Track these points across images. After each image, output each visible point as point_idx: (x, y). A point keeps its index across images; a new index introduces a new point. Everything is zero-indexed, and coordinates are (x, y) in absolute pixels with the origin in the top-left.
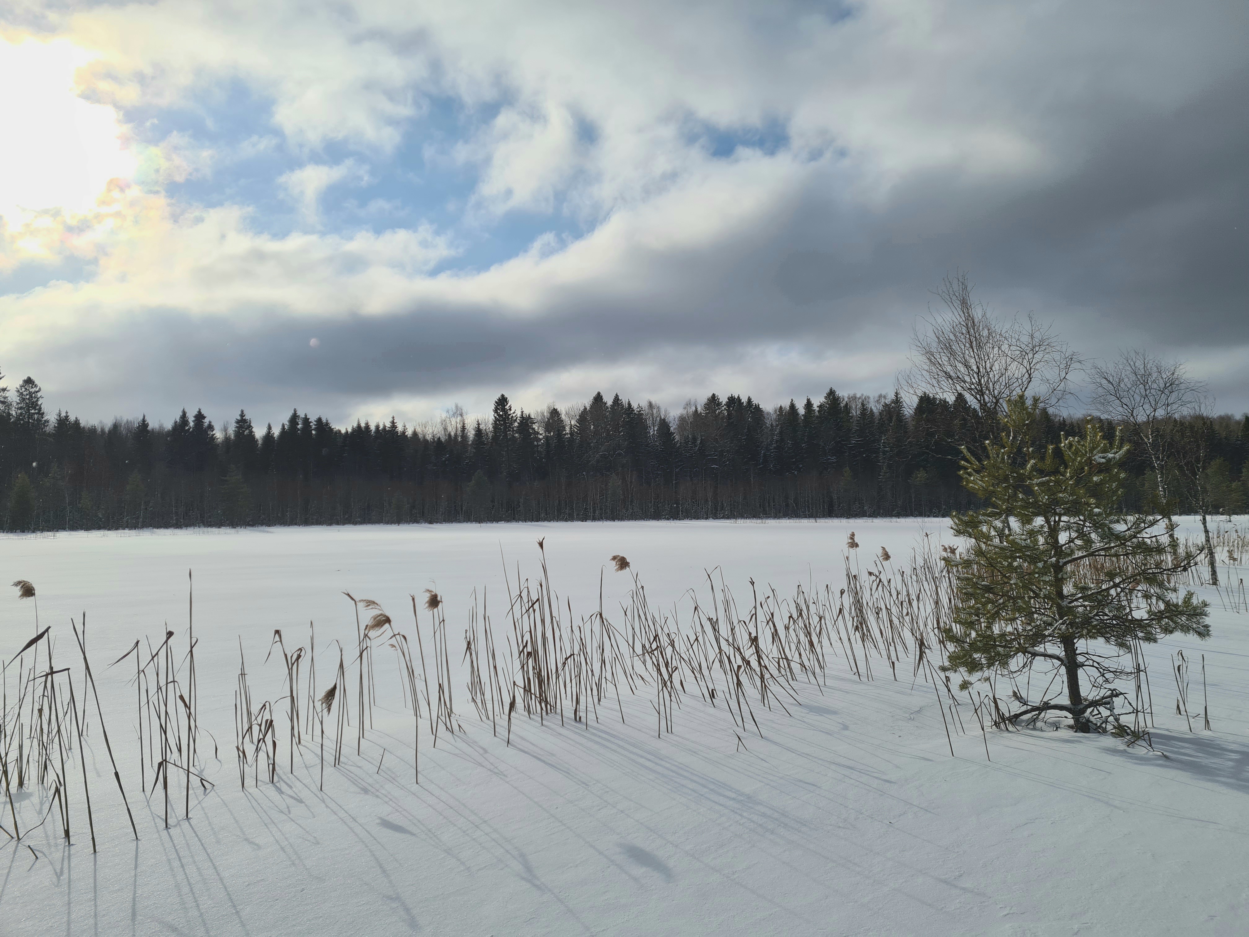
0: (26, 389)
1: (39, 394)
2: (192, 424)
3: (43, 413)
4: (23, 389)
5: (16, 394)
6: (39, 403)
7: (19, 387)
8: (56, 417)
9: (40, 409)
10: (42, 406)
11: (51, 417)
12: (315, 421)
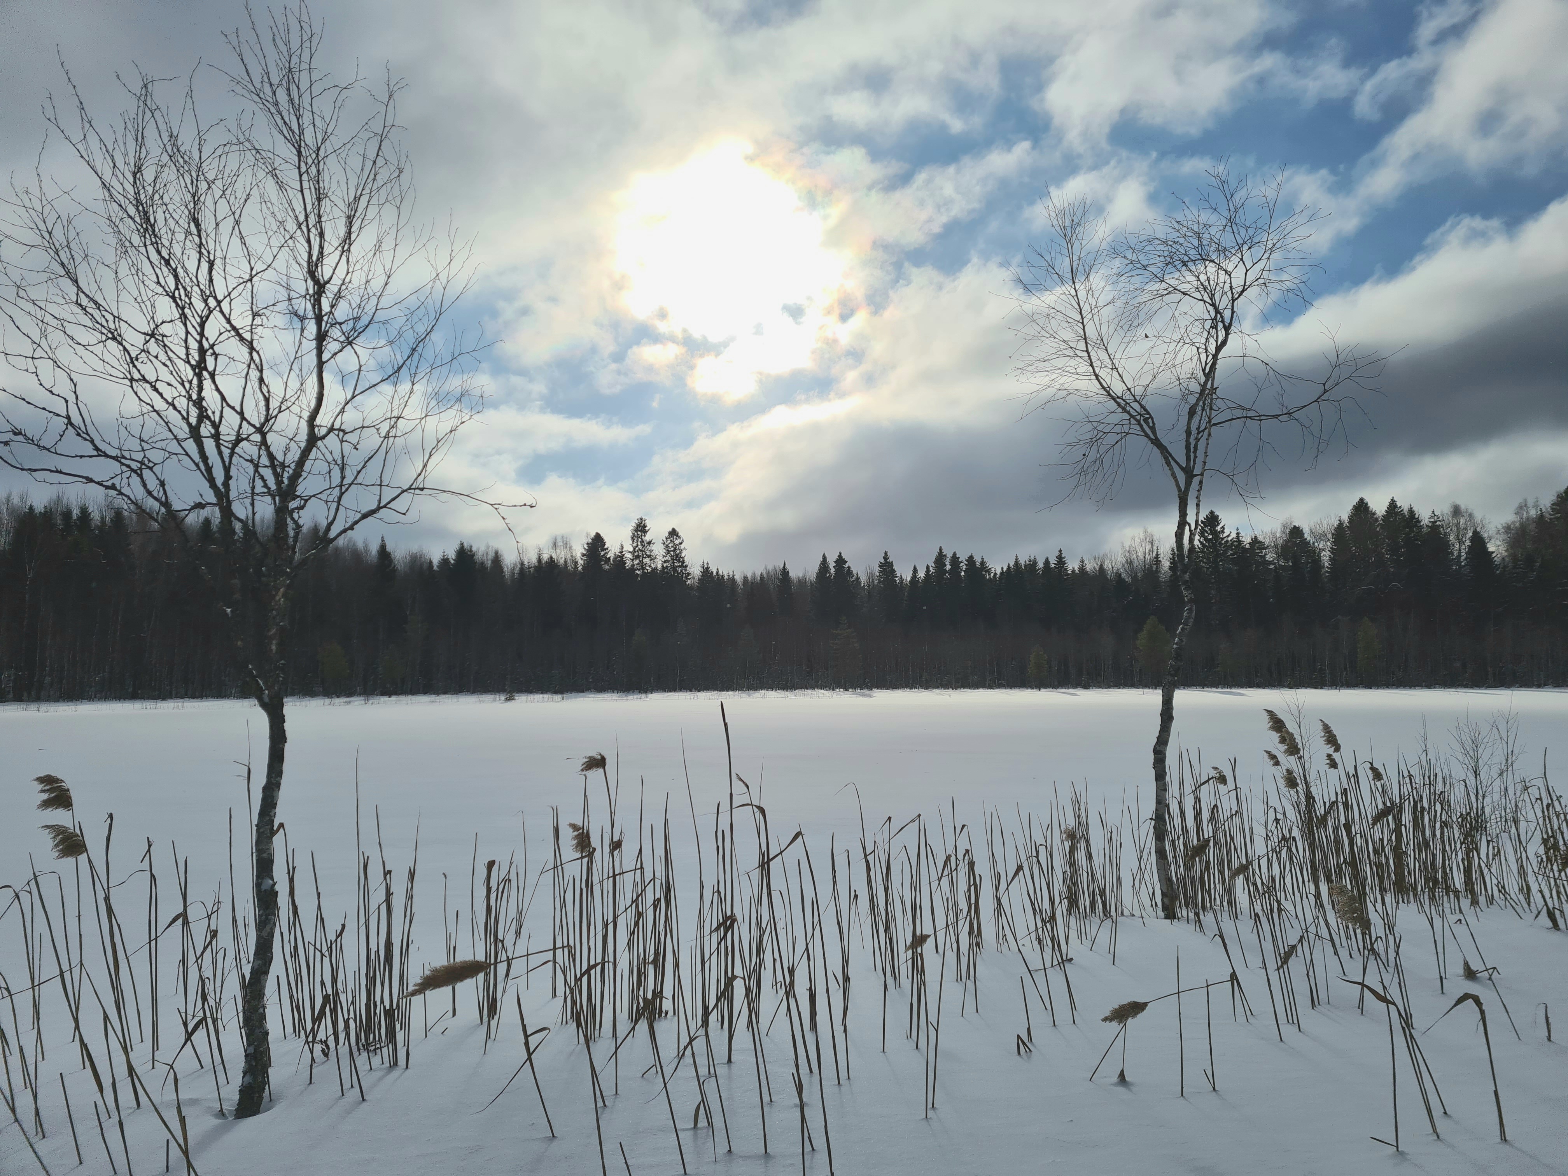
0: (671, 541)
1: (682, 546)
2: (833, 570)
3: (686, 566)
4: (669, 541)
5: (663, 546)
6: (683, 555)
7: (665, 540)
8: (700, 569)
9: (683, 562)
10: (685, 559)
11: (695, 571)
12: (966, 561)
